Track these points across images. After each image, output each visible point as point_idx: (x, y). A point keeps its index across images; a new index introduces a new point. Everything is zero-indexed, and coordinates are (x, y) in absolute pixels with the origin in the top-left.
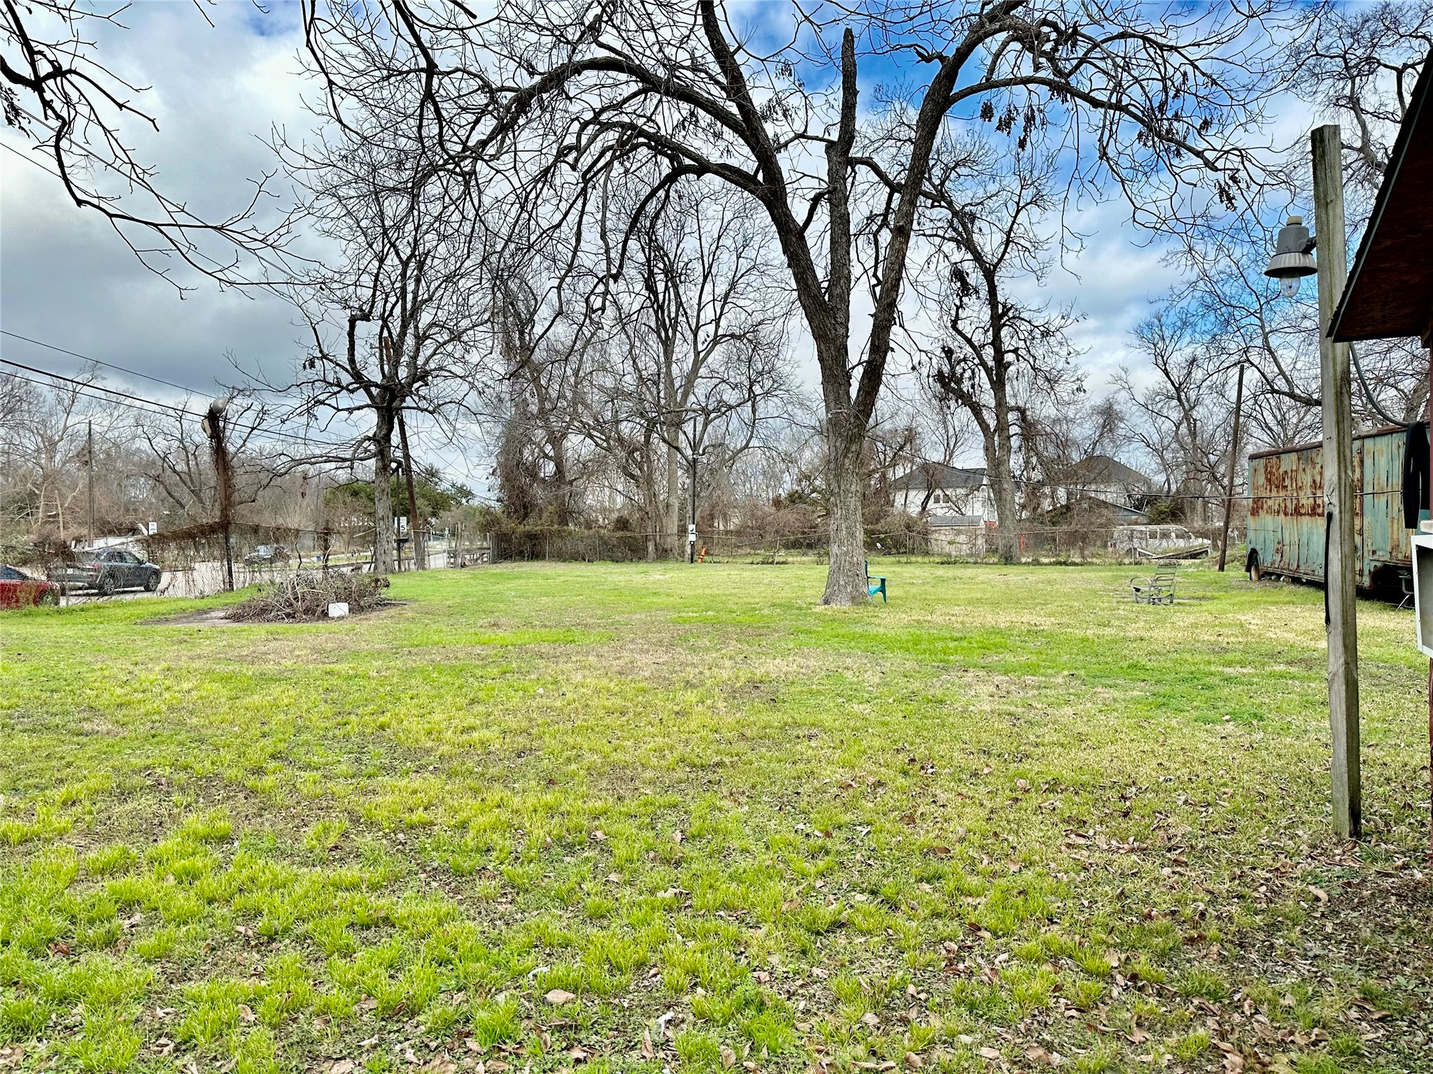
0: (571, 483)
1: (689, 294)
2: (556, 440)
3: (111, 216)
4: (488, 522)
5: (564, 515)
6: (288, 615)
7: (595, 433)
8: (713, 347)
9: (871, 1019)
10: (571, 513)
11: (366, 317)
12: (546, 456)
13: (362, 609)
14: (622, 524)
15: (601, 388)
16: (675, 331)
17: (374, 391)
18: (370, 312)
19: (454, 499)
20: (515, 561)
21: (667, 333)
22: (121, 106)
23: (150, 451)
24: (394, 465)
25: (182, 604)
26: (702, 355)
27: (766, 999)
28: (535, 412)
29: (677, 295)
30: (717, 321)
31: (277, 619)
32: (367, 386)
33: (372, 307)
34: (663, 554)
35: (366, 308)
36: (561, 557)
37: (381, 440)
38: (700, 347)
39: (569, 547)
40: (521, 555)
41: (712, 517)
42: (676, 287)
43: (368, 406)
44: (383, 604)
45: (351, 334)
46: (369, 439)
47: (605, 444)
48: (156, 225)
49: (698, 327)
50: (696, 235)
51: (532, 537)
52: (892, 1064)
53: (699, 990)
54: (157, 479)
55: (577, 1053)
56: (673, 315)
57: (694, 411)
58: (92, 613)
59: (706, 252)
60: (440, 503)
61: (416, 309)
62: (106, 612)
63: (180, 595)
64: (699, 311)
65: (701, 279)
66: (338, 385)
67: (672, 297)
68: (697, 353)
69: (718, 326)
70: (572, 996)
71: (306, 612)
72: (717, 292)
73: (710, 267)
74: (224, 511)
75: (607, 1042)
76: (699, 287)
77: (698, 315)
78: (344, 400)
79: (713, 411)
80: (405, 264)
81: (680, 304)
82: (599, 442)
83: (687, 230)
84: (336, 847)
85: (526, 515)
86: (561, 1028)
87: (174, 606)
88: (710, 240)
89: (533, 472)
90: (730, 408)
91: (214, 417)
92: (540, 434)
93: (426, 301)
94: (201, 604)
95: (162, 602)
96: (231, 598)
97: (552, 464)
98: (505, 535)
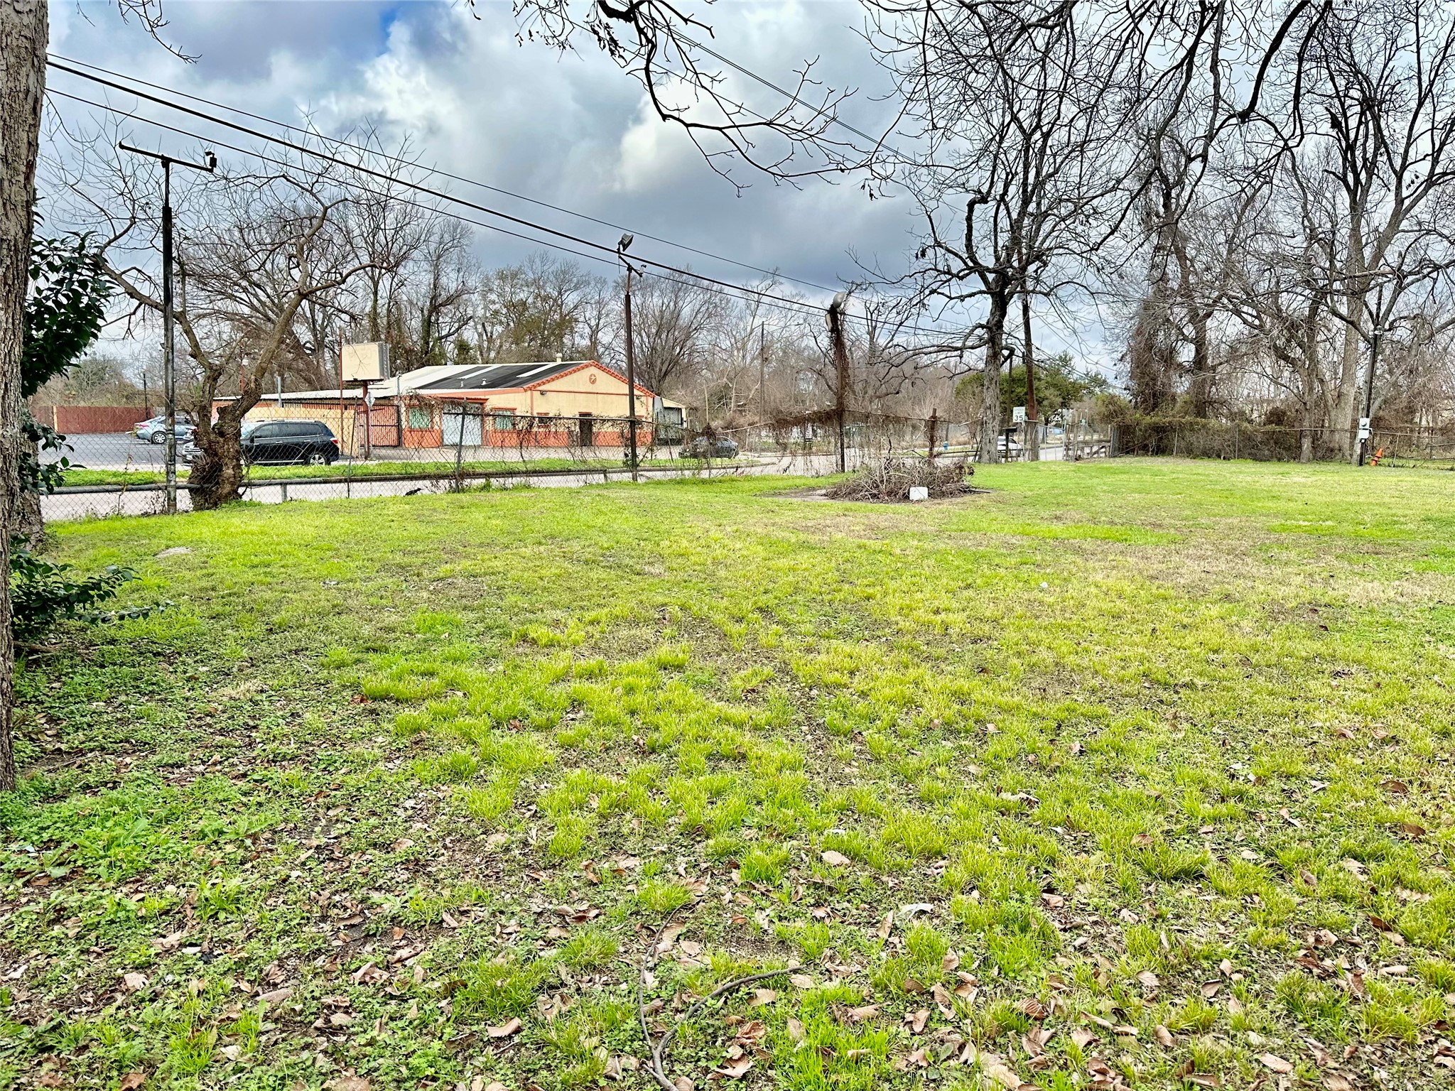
0: (1214, 368)
1: (1395, 126)
2: (1198, 319)
3: (687, 125)
4: (1113, 411)
5: (1202, 405)
6: (874, 496)
7: (1245, 309)
8: (1426, 191)
9: (1149, 979)
10: (1210, 403)
11: (984, 200)
12: (1185, 339)
13: (943, 494)
14: (1276, 417)
15: (1257, 254)
16: (1370, 176)
17: (991, 277)
18: (989, 192)
19: (1086, 388)
20: (1138, 455)
21: (1357, 176)
22: (686, 20)
23: (816, 348)
24: (1006, 353)
25: (798, 482)
26: (1407, 202)
27: (1032, 921)
28: (1176, 287)
29: (1378, 129)
30: (1435, 157)
31: (864, 498)
32: (982, 271)
33: (991, 186)
34: (1326, 453)
35: (984, 189)
36: (1190, 452)
37: (995, 328)
38: (1405, 193)
39: (1199, 440)
40: (1144, 450)
41: (1411, 410)
42: (1377, 119)
43: (981, 292)
44: (967, 491)
45: (969, 219)
46: (982, 326)
47: (1257, 322)
48: (720, 129)
49: (1404, 167)
50: (1414, 48)
51: (1159, 430)
52: (1134, 1031)
53: (976, 894)
54: (819, 373)
55: (820, 913)
56: (1369, 155)
57: (1384, 275)
58: (726, 485)
59: (1426, 67)
60: (1069, 394)
61: (1040, 184)
62: (737, 484)
63: (799, 474)
64: (1408, 145)
65: (1414, 105)
66: (949, 272)
67: (1371, 131)
68: (1400, 201)
69: (1435, 162)
70: (847, 861)
71: (889, 494)
72: (1439, 117)
73: (1432, 84)
74: (840, 399)
75: (854, 912)
76: (1410, 117)
77: (1406, 151)
78: (956, 288)
79: (1411, 273)
80: (1027, 137)
81: (1380, 141)
82: (1250, 319)
83: (1400, 42)
84: (753, 691)
85: (1155, 406)
86: (818, 886)
87: (790, 482)
88: (1434, 51)
89: (1169, 357)
90: (1437, 268)
91: (835, 312)
92: (1180, 313)
93: (1052, 175)
94: (813, 482)
95: (782, 479)
96: (839, 479)
97: (1192, 347)
98: (1128, 427)
